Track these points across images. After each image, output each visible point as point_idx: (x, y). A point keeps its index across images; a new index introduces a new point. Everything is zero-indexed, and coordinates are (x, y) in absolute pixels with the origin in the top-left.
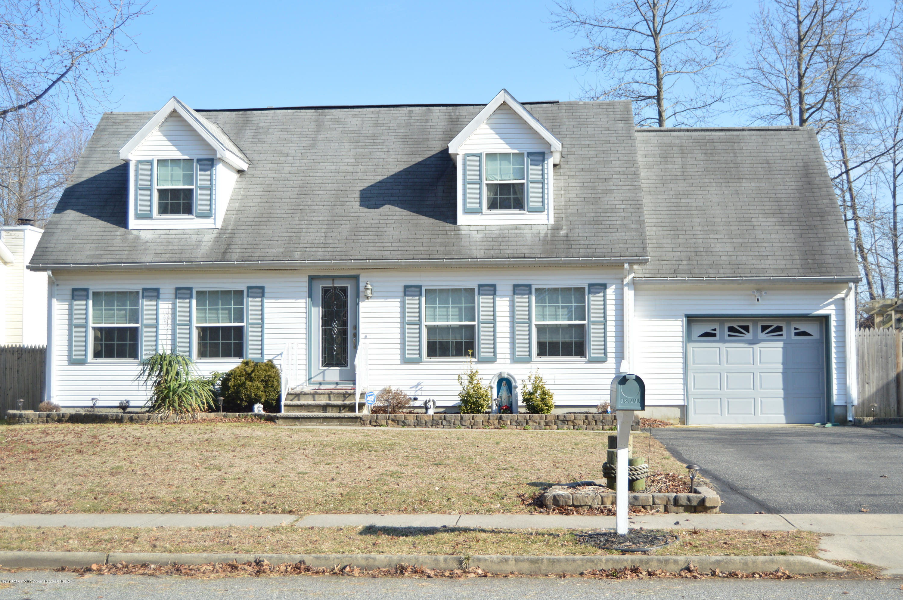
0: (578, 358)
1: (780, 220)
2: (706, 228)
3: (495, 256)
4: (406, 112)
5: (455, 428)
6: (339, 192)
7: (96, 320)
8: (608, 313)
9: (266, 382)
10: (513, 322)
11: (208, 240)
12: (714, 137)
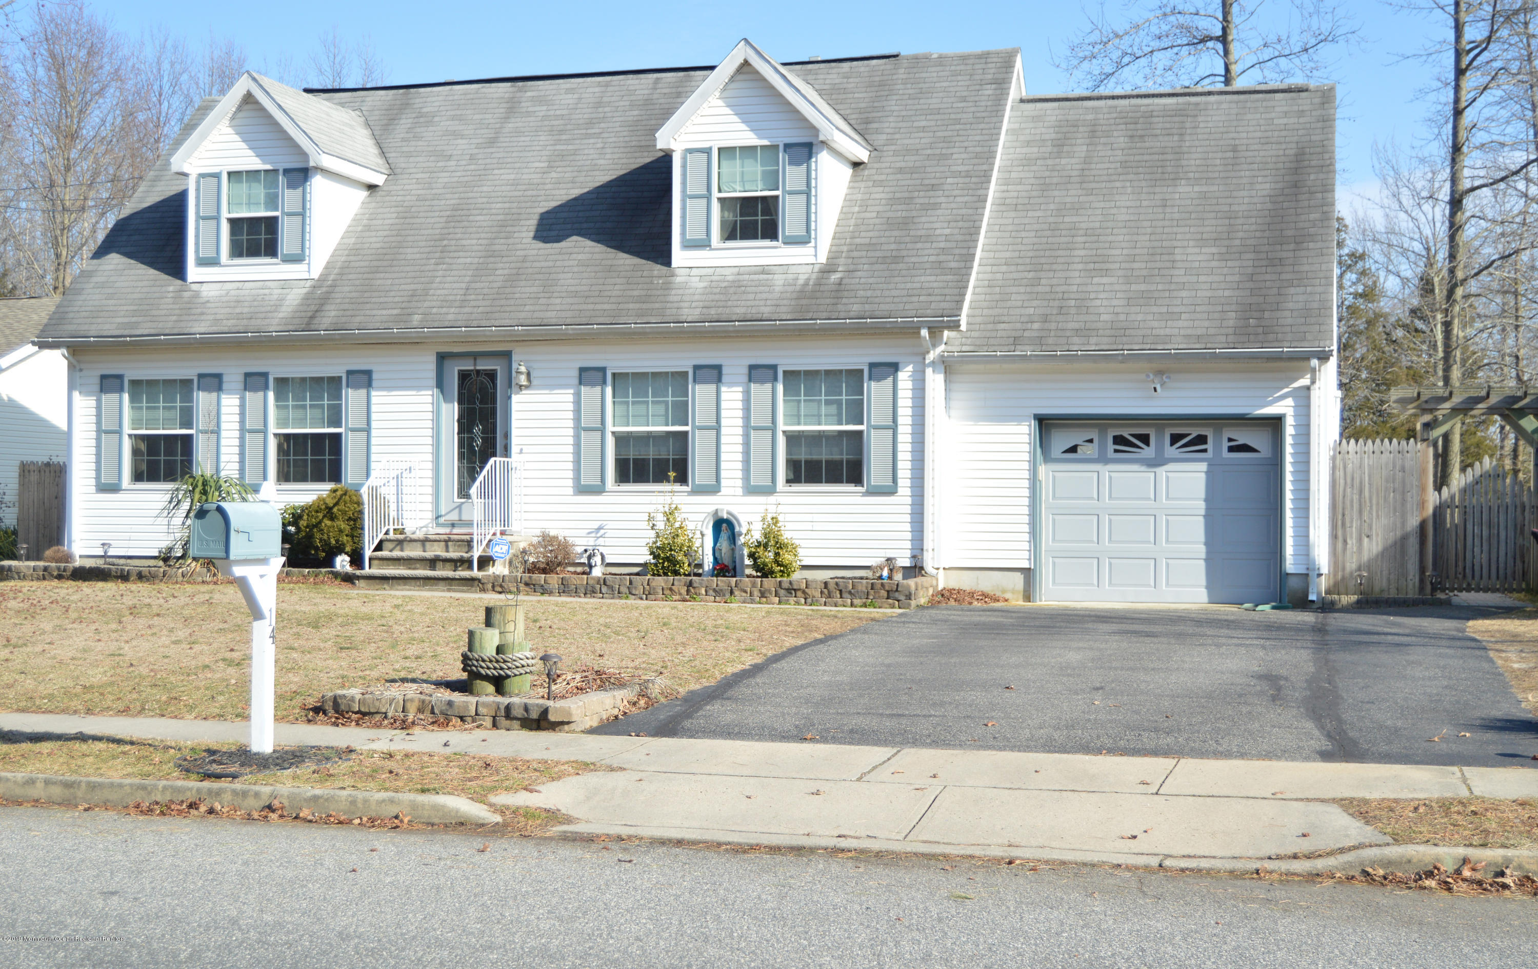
0: (851, 488)
1: (1224, 250)
2: (1092, 266)
3: (715, 317)
4: (651, 81)
5: (620, 598)
6: (509, 217)
7: (136, 423)
8: (900, 411)
9: (355, 520)
10: (747, 427)
11: (294, 297)
12: (1156, 108)
